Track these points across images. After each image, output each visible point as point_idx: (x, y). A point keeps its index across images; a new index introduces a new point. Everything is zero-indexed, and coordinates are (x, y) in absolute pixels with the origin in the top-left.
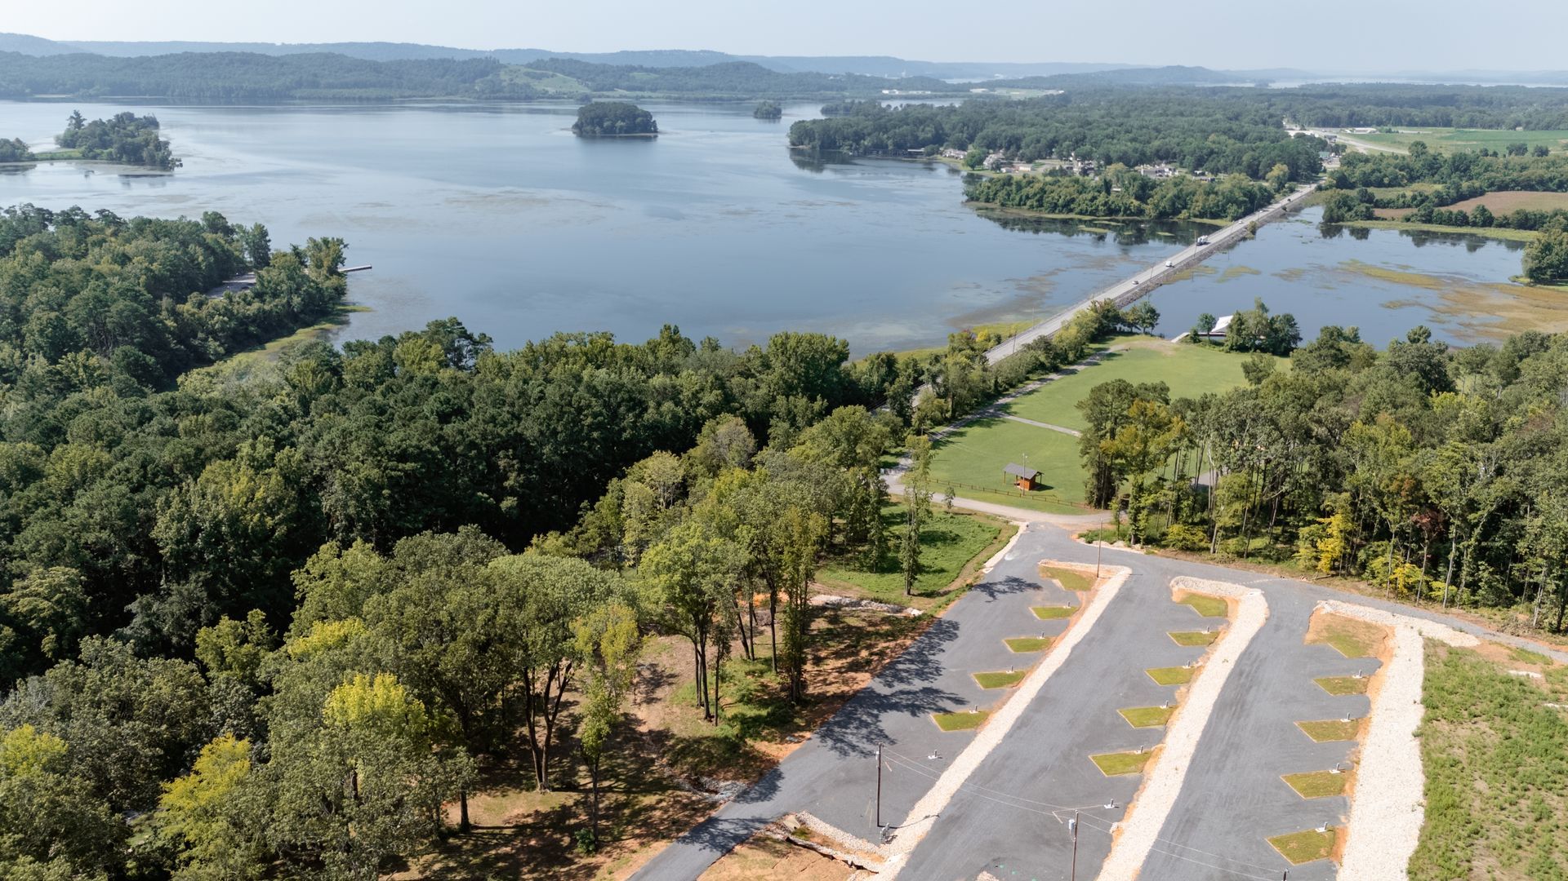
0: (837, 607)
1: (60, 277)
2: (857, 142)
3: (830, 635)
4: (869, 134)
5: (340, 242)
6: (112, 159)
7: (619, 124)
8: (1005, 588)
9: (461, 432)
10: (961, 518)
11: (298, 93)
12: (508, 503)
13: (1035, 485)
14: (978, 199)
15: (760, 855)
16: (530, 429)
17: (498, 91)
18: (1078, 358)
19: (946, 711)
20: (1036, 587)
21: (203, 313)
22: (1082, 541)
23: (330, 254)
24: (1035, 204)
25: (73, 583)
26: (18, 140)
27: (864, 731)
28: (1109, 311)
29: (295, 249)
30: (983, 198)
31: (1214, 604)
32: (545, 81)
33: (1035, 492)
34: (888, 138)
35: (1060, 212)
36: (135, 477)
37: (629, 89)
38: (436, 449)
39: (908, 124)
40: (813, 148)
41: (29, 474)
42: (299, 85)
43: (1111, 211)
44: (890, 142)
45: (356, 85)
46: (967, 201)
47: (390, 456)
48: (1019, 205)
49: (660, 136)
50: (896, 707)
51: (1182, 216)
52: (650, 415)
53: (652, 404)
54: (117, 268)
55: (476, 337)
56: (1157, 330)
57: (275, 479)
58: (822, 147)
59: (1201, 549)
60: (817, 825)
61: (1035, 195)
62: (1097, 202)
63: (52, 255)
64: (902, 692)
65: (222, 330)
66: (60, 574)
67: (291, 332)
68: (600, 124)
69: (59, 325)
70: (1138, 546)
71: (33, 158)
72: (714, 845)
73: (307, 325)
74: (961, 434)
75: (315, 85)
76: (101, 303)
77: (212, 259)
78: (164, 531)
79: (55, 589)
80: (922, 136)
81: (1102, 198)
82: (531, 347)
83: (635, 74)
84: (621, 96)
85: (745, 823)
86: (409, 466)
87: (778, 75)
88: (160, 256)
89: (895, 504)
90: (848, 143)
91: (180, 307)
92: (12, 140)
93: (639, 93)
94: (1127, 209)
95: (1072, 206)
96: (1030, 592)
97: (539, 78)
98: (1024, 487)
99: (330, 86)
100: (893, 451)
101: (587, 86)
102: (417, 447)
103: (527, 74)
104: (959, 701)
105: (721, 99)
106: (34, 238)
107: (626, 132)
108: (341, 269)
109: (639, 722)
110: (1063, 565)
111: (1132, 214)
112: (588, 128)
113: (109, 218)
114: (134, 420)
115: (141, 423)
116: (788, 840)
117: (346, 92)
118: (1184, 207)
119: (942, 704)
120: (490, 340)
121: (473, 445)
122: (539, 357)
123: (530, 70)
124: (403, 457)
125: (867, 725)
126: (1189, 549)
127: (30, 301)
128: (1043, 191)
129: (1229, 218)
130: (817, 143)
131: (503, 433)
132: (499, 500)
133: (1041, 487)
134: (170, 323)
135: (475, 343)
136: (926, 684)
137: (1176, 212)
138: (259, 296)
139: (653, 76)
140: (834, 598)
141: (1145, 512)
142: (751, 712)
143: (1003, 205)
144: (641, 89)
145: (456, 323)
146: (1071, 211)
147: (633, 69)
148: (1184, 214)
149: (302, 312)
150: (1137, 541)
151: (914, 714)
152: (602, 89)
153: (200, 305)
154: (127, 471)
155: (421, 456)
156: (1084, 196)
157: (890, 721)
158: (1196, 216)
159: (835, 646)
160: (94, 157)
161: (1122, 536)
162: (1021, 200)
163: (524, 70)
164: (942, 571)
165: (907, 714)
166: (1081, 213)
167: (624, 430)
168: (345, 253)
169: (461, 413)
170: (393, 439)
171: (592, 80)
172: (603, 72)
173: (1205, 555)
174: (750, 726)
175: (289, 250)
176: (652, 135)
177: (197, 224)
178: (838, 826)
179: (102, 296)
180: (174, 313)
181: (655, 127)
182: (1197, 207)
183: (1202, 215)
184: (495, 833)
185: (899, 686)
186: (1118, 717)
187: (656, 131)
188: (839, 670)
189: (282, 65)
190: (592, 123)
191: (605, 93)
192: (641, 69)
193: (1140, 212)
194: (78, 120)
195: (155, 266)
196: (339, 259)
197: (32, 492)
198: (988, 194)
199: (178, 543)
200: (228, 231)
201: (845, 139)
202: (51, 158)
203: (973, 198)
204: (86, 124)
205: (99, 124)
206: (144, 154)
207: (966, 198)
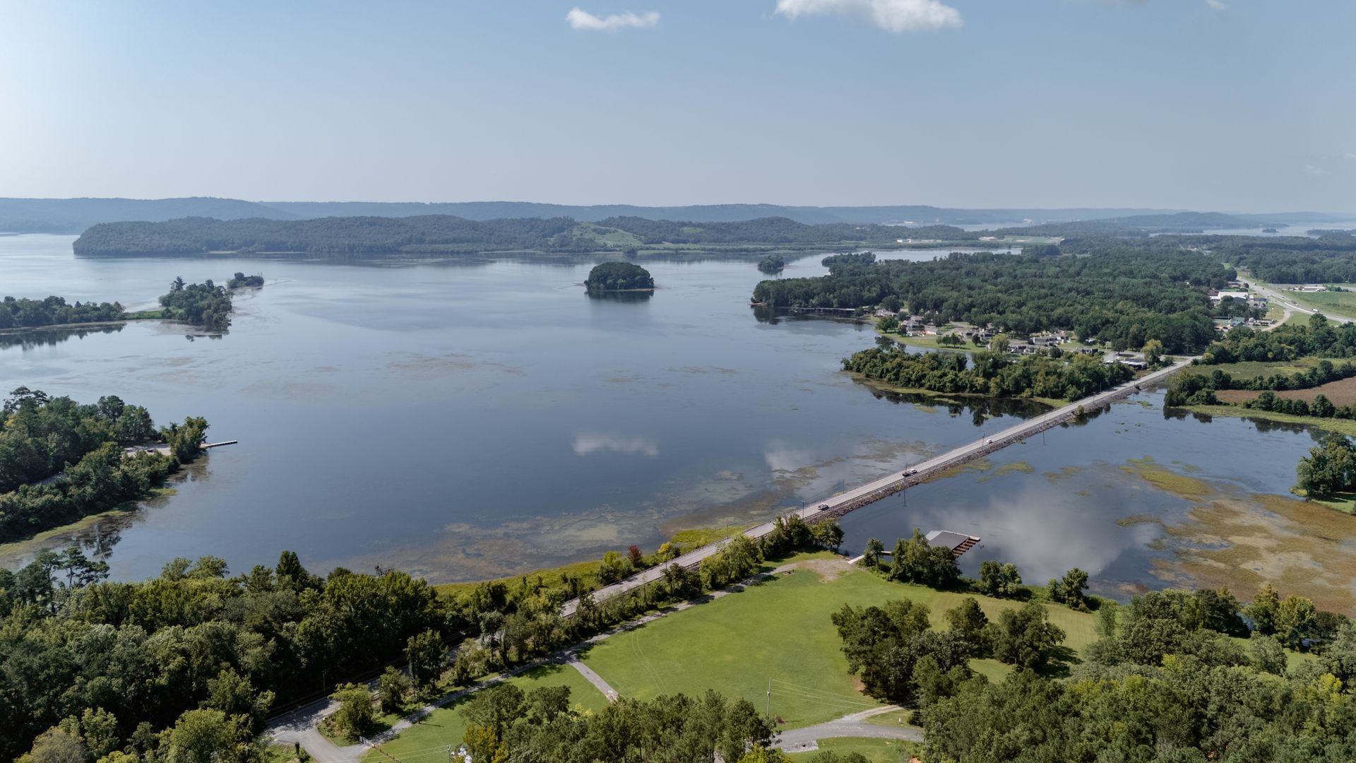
2: (807, 301)
4: (818, 294)
5: (205, 423)
6: (183, 320)
7: (620, 281)
11: (404, 249)
14: (852, 369)
17: (566, 245)
24: (893, 377)
26: (117, 304)
29: (174, 426)
30: (855, 367)
32: (608, 235)
34: (834, 297)
35: (913, 386)
37: (673, 242)
39: (855, 285)
40: (769, 305)
42: (409, 241)
43: (958, 387)
44: (835, 301)
45: (455, 241)
46: (844, 370)
48: (881, 377)
51: (1024, 395)
58: (776, 304)
61: (893, 369)
62: (945, 379)
67: (76, 520)
68: (604, 282)
71: (125, 317)
75: (421, 241)
77: (63, 447)
80: (866, 295)
81: (950, 376)
83: (685, 228)
84: (665, 249)
87: (806, 227)
90: (798, 301)
92: (112, 303)
93: (681, 245)
94: (972, 386)
95: (923, 381)
97: (603, 233)
99: (433, 242)
100: (406, 708)
101: (640, 240)
103: (595, 230)
105: (747, 250)
107: (625, 288)
108: (201, 446)
111: (977, 391)
112: (594, 285)
117: (442, 247)
118: (1029, 385)
123: (598, 227)
128: (900, 365)
129: (1068, 399)
130: (772, 301)
137: (1019, 390)
138: (61, 487)
139: (699, 230)
143: (868, 376)
144: (685, 242)
146: (922, 385)
147: (683, 224)
148: (1027, 392)
149: (94, 500)
152: (652, 243)
156: (935, 372)
158: (1039, 395)
160: (170, 317)
162: (882, 372)
163: (593, 227)
166: (930, 388)
171: (645, 235)
172: (658, 227)
175: (168, 427)
176: (650, 290)
181: (652, 283)
182: (1039, 387)
183: (1043, 395)
187: (652, 286)
189: (399, 226)
190: (598, 281)
191: (653, 246)
192: (690, 224)
193: (986, 389)
194: (180, 283)
196: (199, 438)
198: (859, 365)
200: (116, 412)
201: (796, 298)
202: (140, 317)
203: (848, 368)
204: (184, 288)
205: (193, 287)
206: (204, 316)
207: (843, 366)
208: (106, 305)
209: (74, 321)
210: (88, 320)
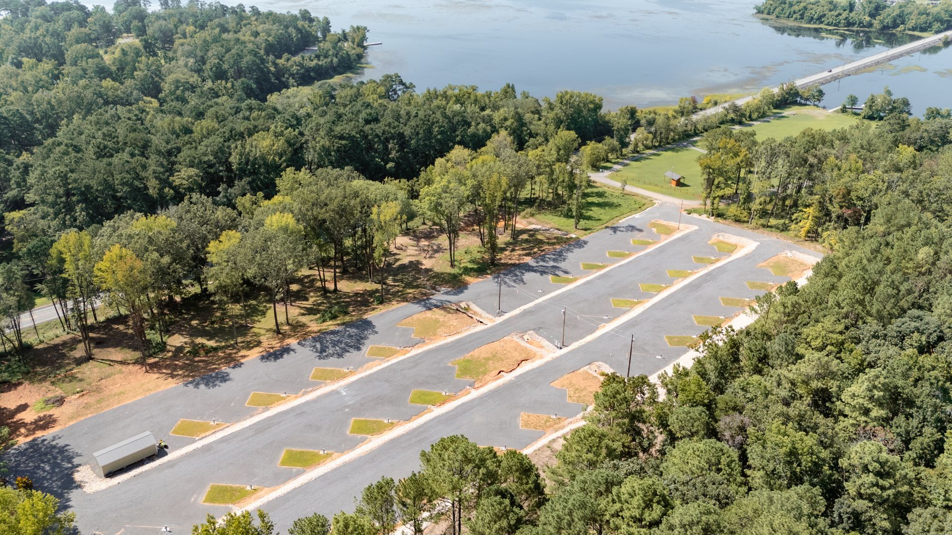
0: (536, 230)
1: (224, 42)
3: (526, 241)
5: (365, 28)
8: (624, 230)
9: (372, 129)
10: (627, 196)
12: (390, 165)
13: (679, 183)
14: (762, 12)
15: (442, 312)
16: (407, 131)
18: (759, 118)
19: (557, 275)
20: (641, 230)
21: (290, 63)
22: (685, 213)
23: (359, 36)
24: (799, 17)
25: (197, 175)
27: (514, 278)
28: (791, 89)
29: (344, 31)
30: (766, 11)
31: (730, 247)
33: (678, 188)
35: (815, 23)
36: (227, 135)
38: (358, 136)
41: (188, 131)
43: (849, 24)
46: (756, 13)
47: (335, 137)
48: (788, 17)
50: (535, 271)
51: (899, 29)
52: (471, 130)
53: (473, 124)
54: (252, 38)
55: (408, 84)
56: (821, 104)
57: (282, 140)
59: (744, 222)
60: (474, 307)
61: (800, 11)
62: (841, 17)
63: (224, 30)
64: (541, 266)
65: (297, 73)
66: (193, 171)
67: (332, 77)
69: (218, 66)
70: (713, 218)
72: (425, 306)
73: (340, 74)
74: (658, 155)
76: (240, 56)
77: (299, 36)
78: (234, 159)
79: (190, 177)
81: (845, 15)
82: (429, 91)
85: (442, 302)
86: (343, 142)
88: (273, 33)
89: (597, 187)
91: (278, 61)
94: (860, 23)
95: (823, 19)
96: (636, 232)
98: (673, 185)
100: (613, 161)
102: (348, 134)
104: (566, 272)
106: (217, 21)
108: (365, 44)
109: (422, 264)
110: (665, 223)
111: (864, 26)
113: (256, 12)
114: (233, 111)
115: (236, 113)
116: (457, 310)
118: (903, 23)
119: (557, 273)
120: (414, 86)
121: (377, 136)
122: (431, 96)
124: (342, 138)
125: (517, 276)
126: (738, 221)
127: (210, 54)
128: (805, 8)
129: (933, 32)
131: (393, 132)
132: (386, 163)
133: (683, 185)
134: (272, 69)
135: (407, 88)
136: (555, 264)
137: (895, 26)
138: (318, 57)
140: (538, 227)
141: (717, 199)
142: (470, 266)
143: (777, 17)
145: (397, 76)
146: (822, 22)
148: (902, 27)
149: (338, 66)
150: (713, 215)
151: (542, 275)
153: (288, 60)
154: (224, 133)
155: (351, 138)
156: (833, 13)
157: (528, 276)
158: (909, 30)
159: (525, 246)
161: (706, 212)
162: (790, 14)
164: (600, 220)
165: (538, 274)
166: (828, 24)
167: (457, 136)
168: (368, 35)
169: (376, 120)
170: (338, 129)
173: (745, 225)
174: (467, 271)
175: (341, 32)
177: (296, 16)
178: (482, 309)
179: (240, 53)
180: (275, 65)
182: (911, 24)
183: (914, 29)
184: (346, 295)
185: (541, 263)
186: (638, 286)
188: (520, 255)
193: (870, 25)
195: (270, 39)
196: (364, 38)
197: (186, 138)
198: (770, 9)
199: (239, 164)
200: (311, 20)
203: (760, 11)
207: (756, 11)
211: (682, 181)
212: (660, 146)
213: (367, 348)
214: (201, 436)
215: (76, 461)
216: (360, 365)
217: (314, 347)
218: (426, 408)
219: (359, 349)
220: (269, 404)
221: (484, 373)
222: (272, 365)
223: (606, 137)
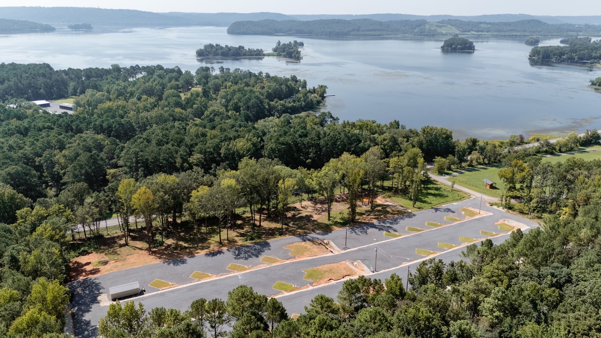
0: (388, 206)
1: (244, 91)
2: (560, 57)
3: (379, 211)
4: (567, 53)
5: (326, 86)
6: (285, 56)
7: (459, 46)
8: (443, 210)
9: (301, 140)
10: (454, 192)
11: (352, 33)
12: (309, 161)
13: (492, 187)
14: (595, 85)
15: (311, 243)
16: (322, 142)
17: (423, 32)
18: (567, 151)
19: (389, 232)
20: (453, 212)
21: (277, 104)
22: (488, 205)
23: (322, 90)
25: (202, 158)
27: (362, 230)
28: (594, 134)
29: (314, 88)
30: (598, 84)
31: (509, 227)
32: (443, 28)
33: (491, 189)
34: (576, 55)
36: (222, 139)
37: (476, 31)
38: (292, 143)
39: (588, 50)
40: (539, 58)
41: (204, 135)
42: (353, 30)
44: (576, 57)
45: (372, 30)
46: (591, 85)
47: (280, 143)
49: (475, 52)
50: (376, 228)
52: (361, 145)
53: (363, 141)
54: (260, 90)
55: (335, 117)
57: (250, 143)
58: (543, 58)
59: (526, 214)
60: (332, 243)
63: (247, 85)
64: (381, 225)
65: (281, 110)
66: (199, 156)
67: (300, 113)
68: (451, 47)
69: (236, 104)
70: (506, 209)
71: (264, 55)
72: (302, 239)
73: (305, 111)
74: (486, 169)
75: (358, 30)
76: (249, 99)
77: (287, 89)
78: (222, 151)
79: (198, 159)
80: (594, 55)
82: (344, 122)
83: (482, 25)
84: (472, 34)
85: (313, 238)
86: (283, 146)
87: (548, 25)
88: (272, 87)
89: (437, 185)
90: (555, 56)
91: (272, 103)
92: (260, 49)
93: (480, 33)
96: (450, 213)
97: (441, 27)
98: (488, 187)
99: (363, 31)
100: (454, 170)
101: (459, 30)
102: (286, 142)
103: (436, 26)
104: (395, 231)
105: (516, 36)
106: (244, 80)
107: (461, 50)
108: (325, 95)
109: (312, 217)
110: (472, 209)
112: (446, 48)
113: (268, 76)
114: (230, 127)
115: (232, 128)
116: (321, 243)
117: (368, 33)
119: (390, 230)
120: (339, 119)
121: (304, 144)
122: (345, 125)
123: (438, 24)
124: (283, 144)
125: (364, 229)
126: (522, 212)
127: (235, 97)
130: (541, 56)
131: (313, 143)
132: (307, 159)
133: (495, 188)
134: (267, 107)
135: (334, 119)
136: (390, 225)
138: (294, 101)
139: (489, 26)
140: (390, 204)
141: (509, 197)
142: (339, 221)
144: (482, 31)
145: (329, 113)
147: (481, 23)
149: (305, 107)
151: (379, 230)
152: (465, 32)
153: (277, 102)
154: (221, 137)
155: (287, 144)
157: (371, 230)
159: (377, 213)
160: (280, 55)
161: (502, 205)
163: (436, 24)
164: (431, 203)
165: (378, 230)
167: (352, 147)
168: (327, 90)
169: (306, 136)
170: (282, 139)
171: (462, 28)
172: (468, 24)
173: (526, 216)
174: (336, 224)
175: (312, 88)
176: (472, 51)
177: (288, 79)
178: (336, 245)
179: (250, 97)
180: (269, 104)
181: (474, 48)
185: (382, 224)
186: (437, 243)
187: (474, 50)
188: (371, 218)
189: (349, 23)
190: (448, 46)
191: (466, 33)
192: (485, 23)
194: (279, 43)
195: (270, 91)
196: (324, 92)
197: (202, 139)
199: (225, 154)
200: (297, 81)
201: (554, 55)
202: (269, 55)
203: (593, 84)
204: (281, 44)
205: (284, 45)
206: (293, 55)
207: (590, 83)
208: (258, 50)
209: (248, 55)
210: (253, 55)
211: (494, 185)
212: (489, 163)
213: (261, 258)
214: (163, 288)
215: (101, 291)
216: (256, 265)
217: (235, 252)
218: (281, 292)
219: (257, 257)
220: (201, 278)
221: (321, 279)
222: (210, 258)
223: (450, 155)
